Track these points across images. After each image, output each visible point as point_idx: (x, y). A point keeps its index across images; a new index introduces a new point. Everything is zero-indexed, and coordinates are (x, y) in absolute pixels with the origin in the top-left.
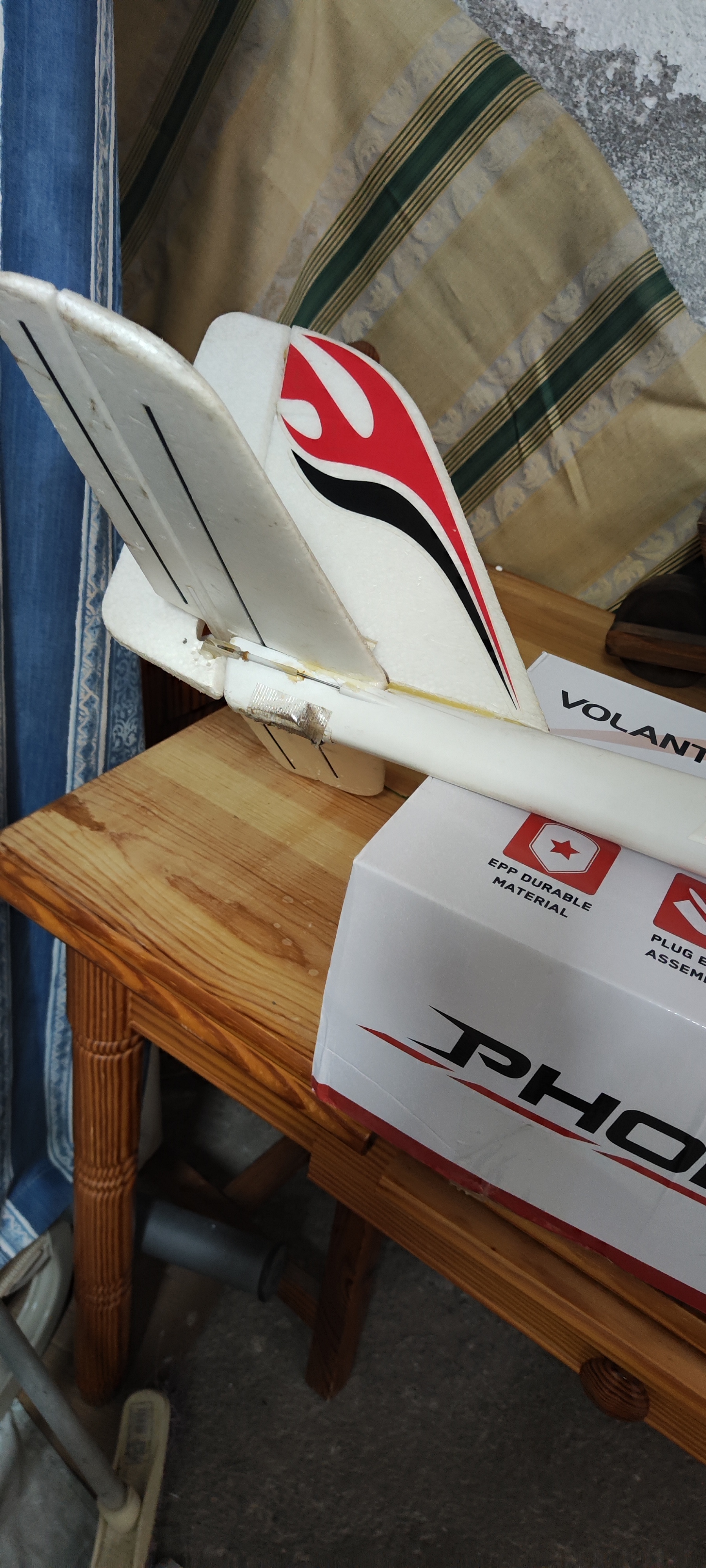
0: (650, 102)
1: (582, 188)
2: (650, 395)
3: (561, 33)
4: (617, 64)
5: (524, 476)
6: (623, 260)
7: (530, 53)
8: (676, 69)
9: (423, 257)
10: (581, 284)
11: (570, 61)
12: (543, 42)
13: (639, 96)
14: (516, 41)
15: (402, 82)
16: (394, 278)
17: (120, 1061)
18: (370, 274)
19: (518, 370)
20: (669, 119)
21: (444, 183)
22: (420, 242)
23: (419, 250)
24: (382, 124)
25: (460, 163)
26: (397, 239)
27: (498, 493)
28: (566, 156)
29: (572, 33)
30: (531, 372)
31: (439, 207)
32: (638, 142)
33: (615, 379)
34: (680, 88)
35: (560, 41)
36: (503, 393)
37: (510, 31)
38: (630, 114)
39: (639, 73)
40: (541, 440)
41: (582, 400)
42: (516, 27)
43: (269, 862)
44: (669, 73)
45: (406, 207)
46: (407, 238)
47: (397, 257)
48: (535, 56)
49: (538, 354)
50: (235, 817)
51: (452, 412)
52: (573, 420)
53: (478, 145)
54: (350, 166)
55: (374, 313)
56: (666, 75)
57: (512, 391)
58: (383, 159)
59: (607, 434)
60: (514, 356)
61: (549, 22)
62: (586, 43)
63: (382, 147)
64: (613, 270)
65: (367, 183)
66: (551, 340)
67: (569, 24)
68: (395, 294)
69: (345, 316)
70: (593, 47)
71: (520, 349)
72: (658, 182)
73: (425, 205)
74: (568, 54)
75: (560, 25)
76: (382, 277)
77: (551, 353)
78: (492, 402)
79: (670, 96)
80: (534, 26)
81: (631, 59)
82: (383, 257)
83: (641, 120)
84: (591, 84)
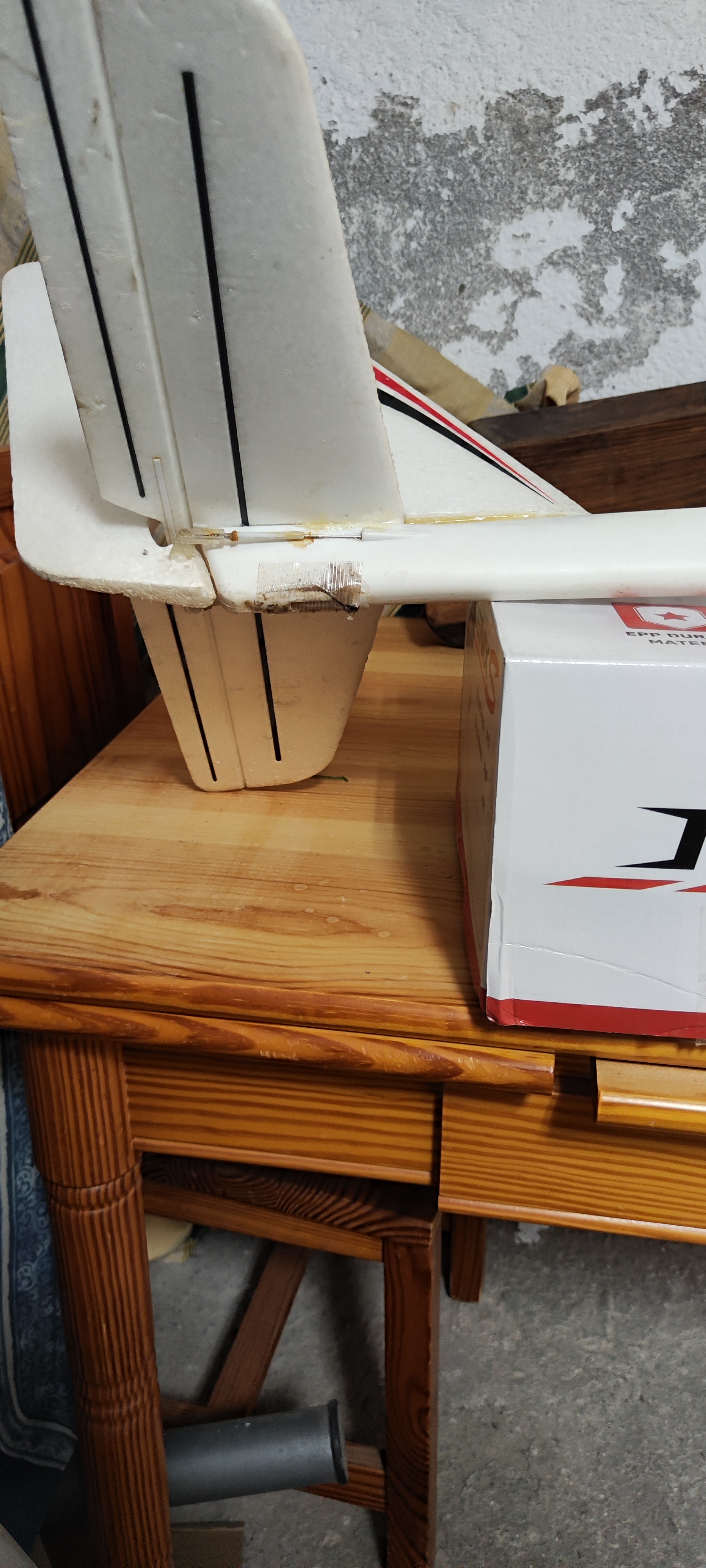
43: (251, 865)
50: (181, 842)
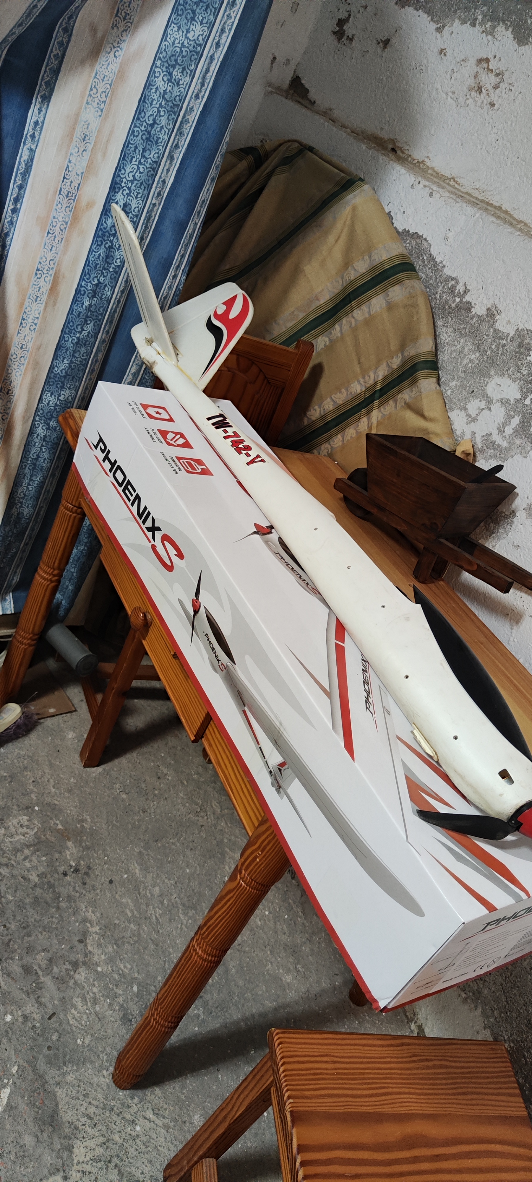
0: (458, 300)
1: (415, 319)
2: (409, 406)
3: (441, 265)
4: (453, 282)
5: (358, 426)
6: (419, 350)
7: (429, 268)
8: (469, 291)
9: (353, 325)
10: (402, 355)
11: (440, 276)
12: (434, 266)
13: (455, 296)
14: (426, 263)
15: (366, 257)
16: (341, 328)
17: (71, 515)
18: (334, 324)
19: (371, 382)
20: (461, 308)
21: (369, 299)
22: (354, 318)
23: (353, 321)
24: (355, 270)
25: (377, 294)
26: (347, 314)
27: (347, 430)
28: (415, 305)
29: (444, 266)
30: (376, 384)
31: (364, 307)
32: (449, 313)
33: (400, 396)
34: (467, 298)
35: (440, 268)
36: (364, 389)
37: (425, 258)
38: (450, 302)
39: (458, 288)
40: (368, 413)
41: (386, 401)
42: (428, 257)
44: (466, 292)
45: (354, 303)
46: (350, 315)
47: (344, 321)
48: (430, 270)
49: (381, 377)
51: (343, 390)
52: (382, 408)
53: (385, 290)
54: (341, 282)
55: (330, 340)
56: (465, 292)
57: (368, 389)
58: (352, 282)
59: (390, 416)
60: (372, 375)
61: (438, 260)
62: (447, 272)
63: (352, 278)
64: (412, 352)
65: (344, 289)
66: (386, 374)
67: (444, 263)
68: (339, 335)
69: (320, 337)
70: (449, 274)
71: (375, 373)
72: (450, 330)
73: (359, 306)
74: (441, 273)
75: (441, 262)
76: (337, 327)
77: (385, 378)
78: (359, 392)
79: (464, 300)
80: (434, 259)
81: (457, 283)
82: (340, 319)
83: (453, 305)
84: (444, 287)
